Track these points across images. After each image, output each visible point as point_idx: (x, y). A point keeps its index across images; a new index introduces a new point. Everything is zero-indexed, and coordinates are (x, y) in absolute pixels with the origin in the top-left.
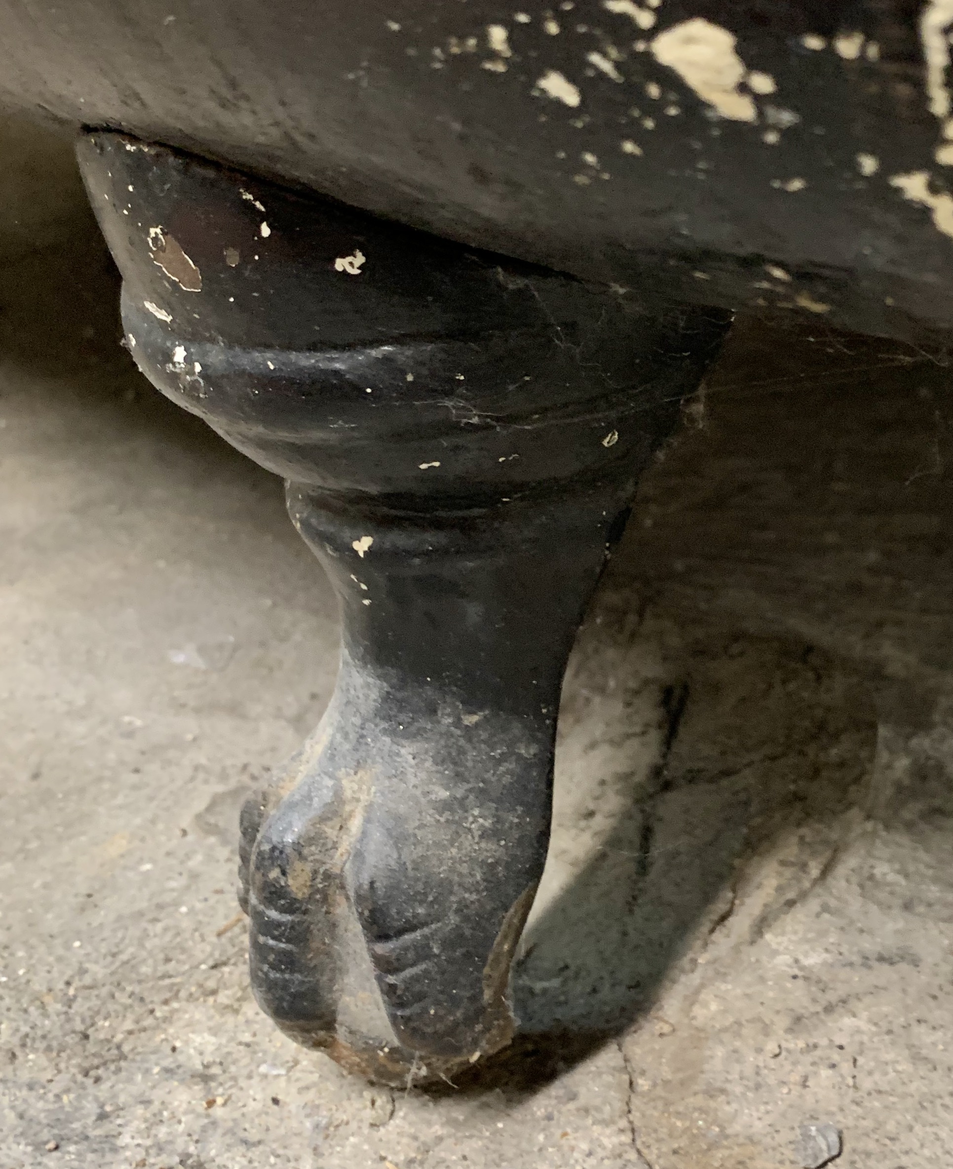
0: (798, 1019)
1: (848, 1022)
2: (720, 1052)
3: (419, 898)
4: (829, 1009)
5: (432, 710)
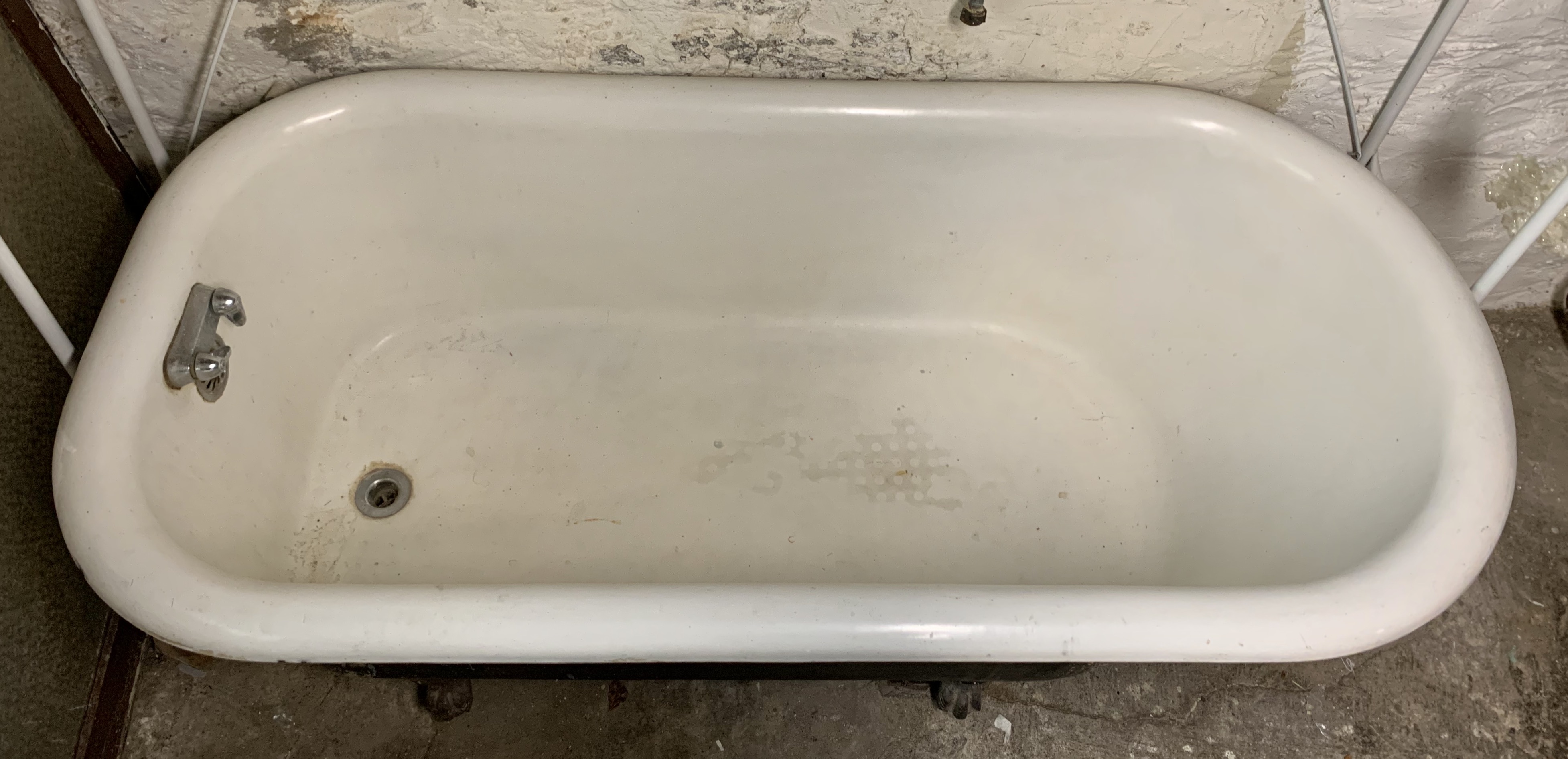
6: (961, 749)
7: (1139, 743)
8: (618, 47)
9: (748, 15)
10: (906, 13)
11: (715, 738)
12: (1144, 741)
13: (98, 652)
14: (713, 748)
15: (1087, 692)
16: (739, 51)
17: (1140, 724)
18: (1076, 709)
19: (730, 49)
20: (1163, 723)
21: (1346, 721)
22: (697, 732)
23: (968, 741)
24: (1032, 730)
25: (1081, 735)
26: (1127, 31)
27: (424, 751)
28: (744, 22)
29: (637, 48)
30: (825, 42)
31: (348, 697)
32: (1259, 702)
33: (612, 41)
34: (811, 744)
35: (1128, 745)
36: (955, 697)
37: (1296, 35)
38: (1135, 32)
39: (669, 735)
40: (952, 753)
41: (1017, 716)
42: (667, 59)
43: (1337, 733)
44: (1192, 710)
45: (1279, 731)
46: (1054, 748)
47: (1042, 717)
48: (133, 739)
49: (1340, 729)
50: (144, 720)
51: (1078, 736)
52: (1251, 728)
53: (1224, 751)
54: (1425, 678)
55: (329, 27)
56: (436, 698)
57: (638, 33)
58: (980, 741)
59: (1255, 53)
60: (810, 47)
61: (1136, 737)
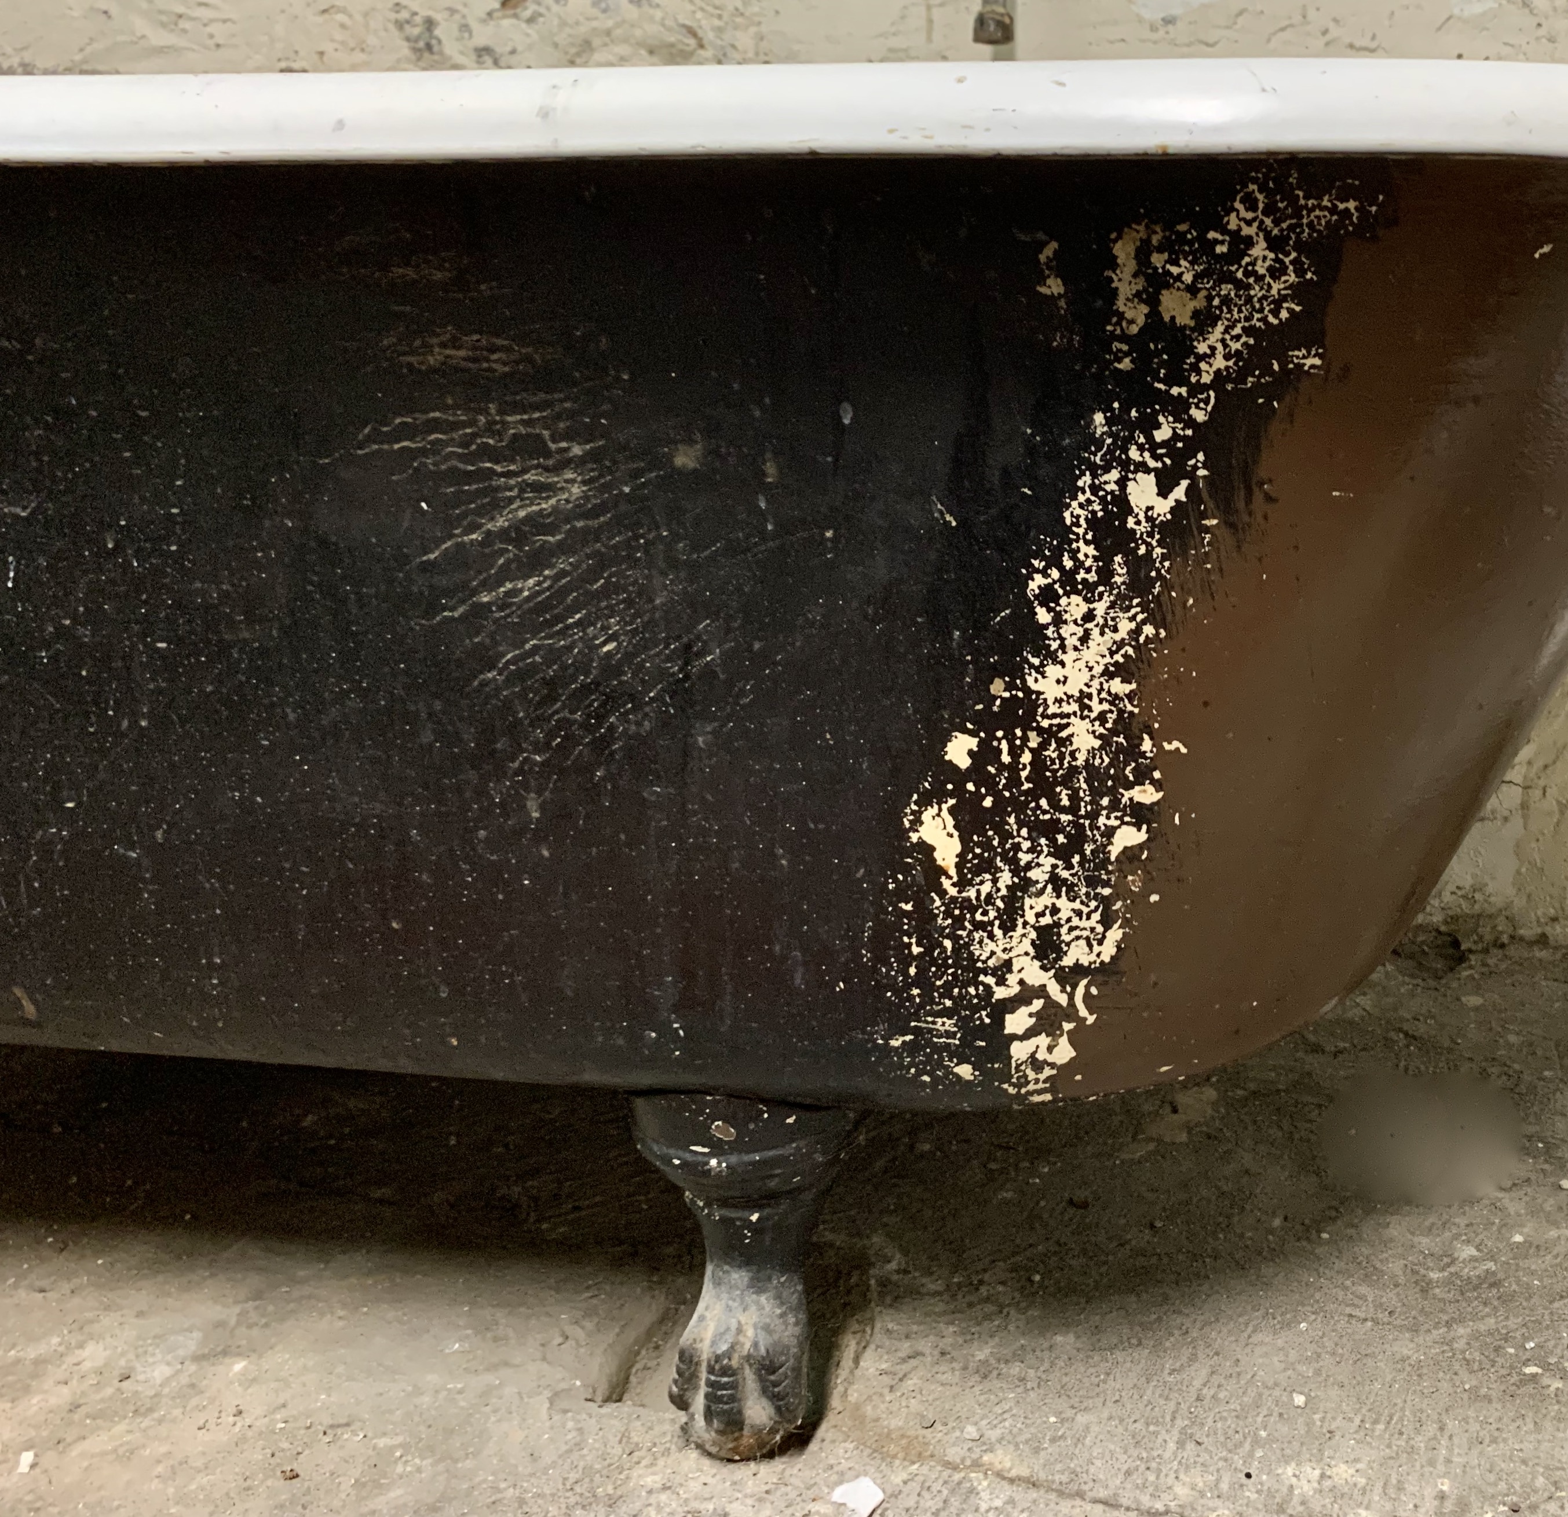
0: (892, 1387)
1: (910, 1382)
2: (869, 1408)
3: (782, 1353)
4: (901, 1380)
5: (769, 1279)
15: (1155, 1464)
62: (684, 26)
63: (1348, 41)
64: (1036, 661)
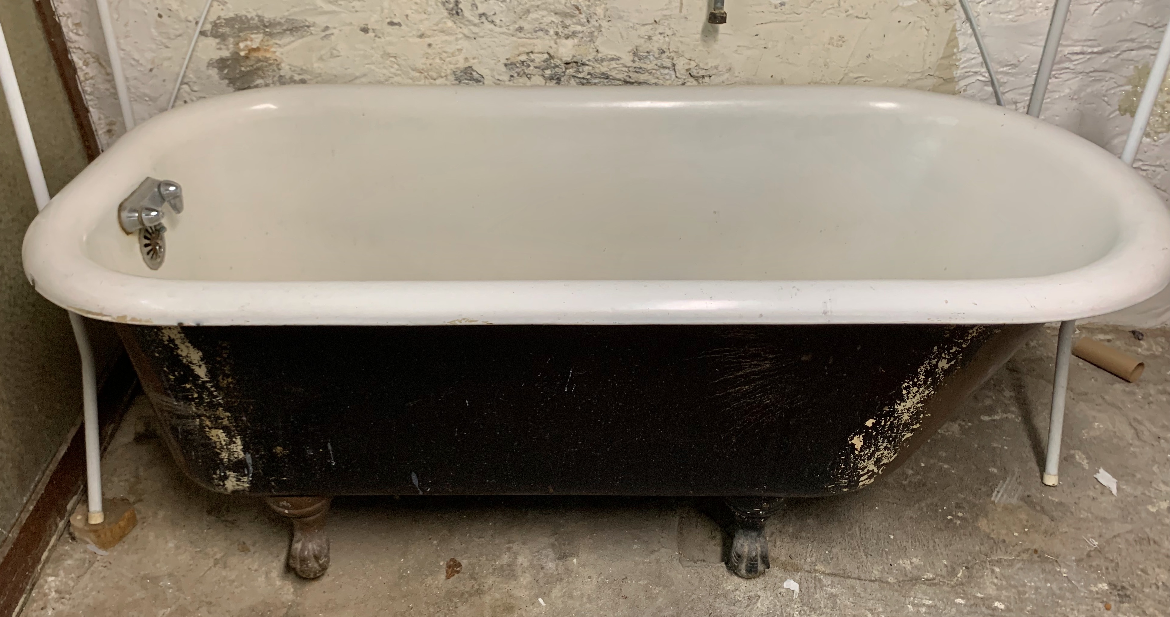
6: (755, 603)
7: (915, 597)
8: (466, 69)
9: (558, 40)
10: (669, 32)
11: (537, 597)
12: (919, 596)
13: (25, 500)
14: (536, 604)
15: (863, 564)
16: (552, 71)
17: (914, 585)
18: (856, 576)
19: (545, 69)
20: (935, 585)
21: (1099, 580)
22: (522, 593)
23: (761, 598)
24: (818, 590)
25: (862, 593)
26: (829, 44)
27: (284, 610)
28: (555, 46)
29: (480, 69)
30: (612, 59)
31: (224, 573)
32: (1018, 569)
33: (462, 65)
34: (622, 600)
35: (906, 599)
36: (746, 549)
37: (951, 44)
38: (835, 44)
39: (497, 596)
40: (748, 606)
41: (803, 580)
42: (500, 79)
43: (1094, 589)
44: (959, 575)
45: (1040, 588)
46: (839, 602)
47: (825, 581)
48: (39, 592)
49: (1095, 585)
50: (51, 579)
51: (859, 594)
52: (1015, 587)
53: (993, 602)
54: (1163, 551)
55: (266, 58)
56: (299, 550)
57: (480, 57)
58: (772, 598)
59: (924, 61)
60: (603, 64)
61: (912, 593)
62: (574, 5)
63: (855, 15)
64: (899, 402)
